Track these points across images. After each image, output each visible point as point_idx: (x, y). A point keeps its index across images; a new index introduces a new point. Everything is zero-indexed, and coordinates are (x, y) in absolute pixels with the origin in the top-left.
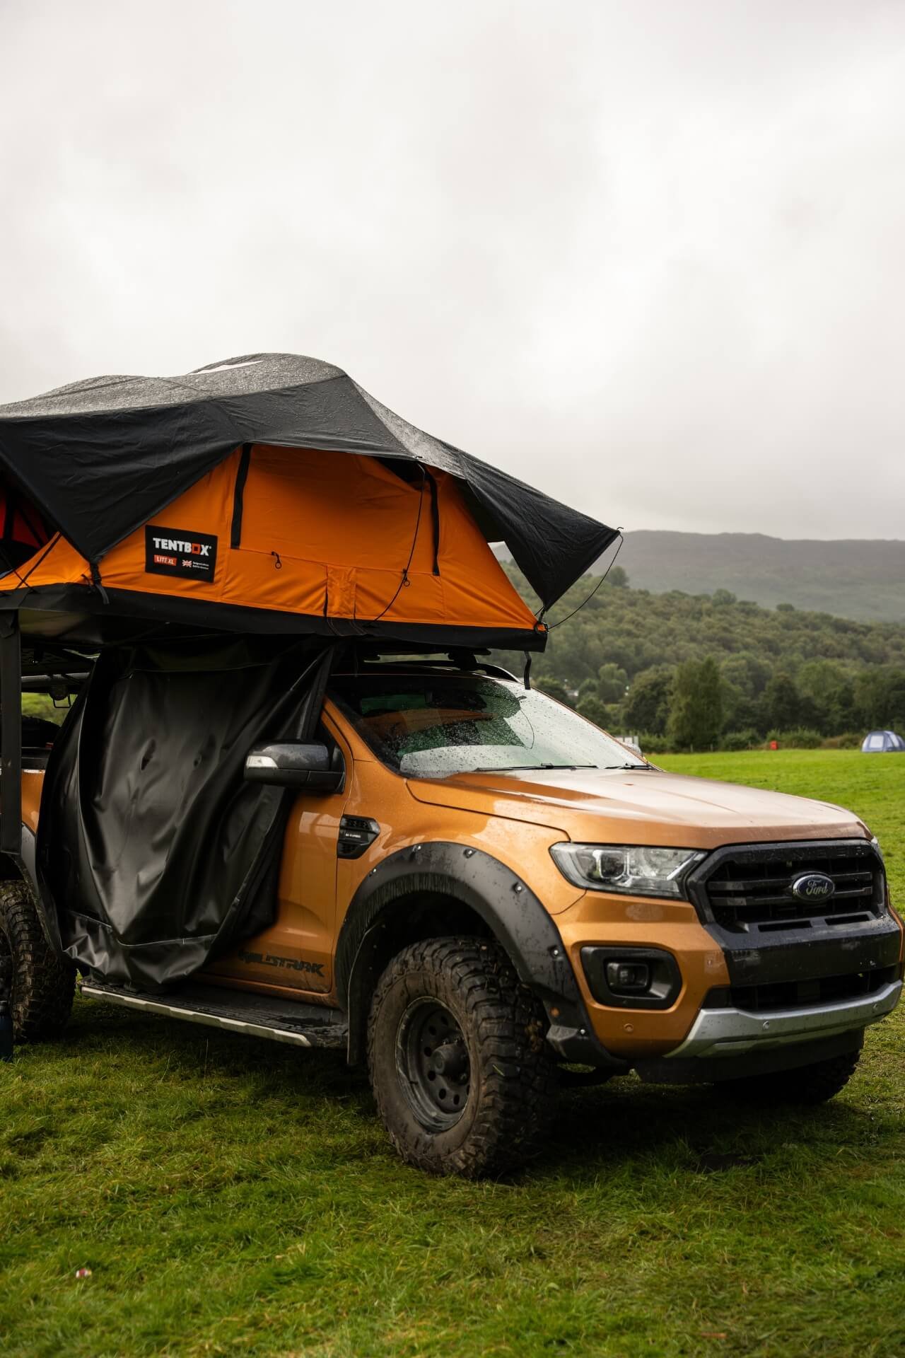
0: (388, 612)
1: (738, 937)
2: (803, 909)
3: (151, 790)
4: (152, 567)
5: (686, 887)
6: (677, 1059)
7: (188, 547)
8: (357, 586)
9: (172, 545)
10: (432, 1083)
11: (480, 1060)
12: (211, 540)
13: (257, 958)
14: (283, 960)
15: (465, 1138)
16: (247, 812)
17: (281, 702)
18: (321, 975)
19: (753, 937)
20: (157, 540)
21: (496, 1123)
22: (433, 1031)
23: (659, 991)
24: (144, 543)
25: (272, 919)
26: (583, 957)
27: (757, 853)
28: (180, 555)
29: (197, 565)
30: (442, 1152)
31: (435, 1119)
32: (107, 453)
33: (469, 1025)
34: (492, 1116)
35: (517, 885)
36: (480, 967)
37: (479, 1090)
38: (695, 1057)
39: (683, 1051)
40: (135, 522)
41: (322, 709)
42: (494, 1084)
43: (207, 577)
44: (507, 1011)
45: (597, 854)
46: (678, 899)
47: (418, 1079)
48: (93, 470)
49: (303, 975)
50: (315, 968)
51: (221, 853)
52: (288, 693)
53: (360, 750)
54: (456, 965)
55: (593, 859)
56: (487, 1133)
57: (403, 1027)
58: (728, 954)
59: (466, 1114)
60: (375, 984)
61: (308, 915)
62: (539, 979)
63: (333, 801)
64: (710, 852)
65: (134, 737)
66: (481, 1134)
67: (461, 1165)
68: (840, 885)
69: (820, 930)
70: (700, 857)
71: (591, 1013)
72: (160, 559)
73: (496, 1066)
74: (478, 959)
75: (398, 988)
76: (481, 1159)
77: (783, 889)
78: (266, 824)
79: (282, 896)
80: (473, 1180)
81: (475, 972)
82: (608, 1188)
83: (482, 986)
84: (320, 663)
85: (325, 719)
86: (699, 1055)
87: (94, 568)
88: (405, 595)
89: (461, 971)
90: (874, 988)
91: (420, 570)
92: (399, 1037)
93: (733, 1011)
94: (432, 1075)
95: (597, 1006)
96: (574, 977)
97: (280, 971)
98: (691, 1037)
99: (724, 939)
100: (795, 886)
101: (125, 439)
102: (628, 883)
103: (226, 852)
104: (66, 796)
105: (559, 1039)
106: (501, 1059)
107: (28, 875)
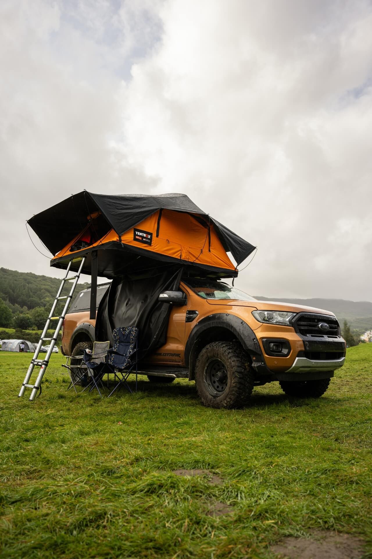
0: (197, 260)
1: (306, 337)
2: (321, 332)
3: (128, 312)
4: (135, 239)
5: (291, 323)
6: (289, 373)
7: (145, 235)
8: (189, 252)
9: (141, 234)
10: (214, 384)
11: (232, 373)
12: (151, 234)
13: (160, 354)
14: (168, 354)
15: (226, 397)
16: (157, 314)
17: (167, 283)
18: (180, 357)
19: (309, 337)
20: (137, 232)
21: (236, 391)
22: (215, 369)
23: (285, 351)
24: (133, 232)
25: (165, 343)
26: (263, 342)
27: (310, 315)
28: (143, 237)
29: (147, 240)
30: (219, 402)
31: (216, 394)
32: (125, 207)
33: (228, 364)
34: (235, 389)
35: (243, 322)
36: (231, 347)
37: (231, 382)
38: (294, 373)
39: (290, 371)
40: (131, 226)
41: (180, 284)
42: (236, 380)
43: (150, 244)
44: (239, 359)
45: (266, 313)
46: (289, 326)
47: (210, 383)
48: (121, 211)
49: (174, 358)
50: (178, 355)
51: (149, 325)
52: (170, 280)
53: (191, 293)
54: (224, 347)
55: (265, 314)
56: (233, 395)
57: (206, 368)
58: (304, 341)
59: (227, 390)
60: (197, 357)
61: (176, 340)
62: (250, 348)
63: (184, 307)
64: (297, 313)
65: (123, 299)
66: (232, 395)
67: (225, 405)
68: (331, 328)
69: (326, 339)
70: (295, 314)
71: (265, 358)
72: (137, 237)
73: (237, 374)
74: (230, 346)
75: (204, 357)
76: (232, 402)
77: (316, 326)
78: (163, 316)
79: (168, 335)
80: (229, 409)
81: (229, 349)
82: (269, 409)
83: (232, 352)
84: (180, 271)
85: (181, 287)
86: (295, 372)
87: (120, 237)
88: (201, 256)
89: (225, 349)
90: (339, 358)
91: (206, 250)
92: (205, 371)
93: (305, 358)
94: (214, 382)
95: (267, 356)
96: (260, 347)
97: (167, 357)
98: (294, 365)
99: (302, 337)
100: (320, 325)
101: (129, 204)
102: (275, 321)
103: (151, 325)
104: (103, 316)
105: (256, 366)
106: (239, 372)
107: (92, 338)
